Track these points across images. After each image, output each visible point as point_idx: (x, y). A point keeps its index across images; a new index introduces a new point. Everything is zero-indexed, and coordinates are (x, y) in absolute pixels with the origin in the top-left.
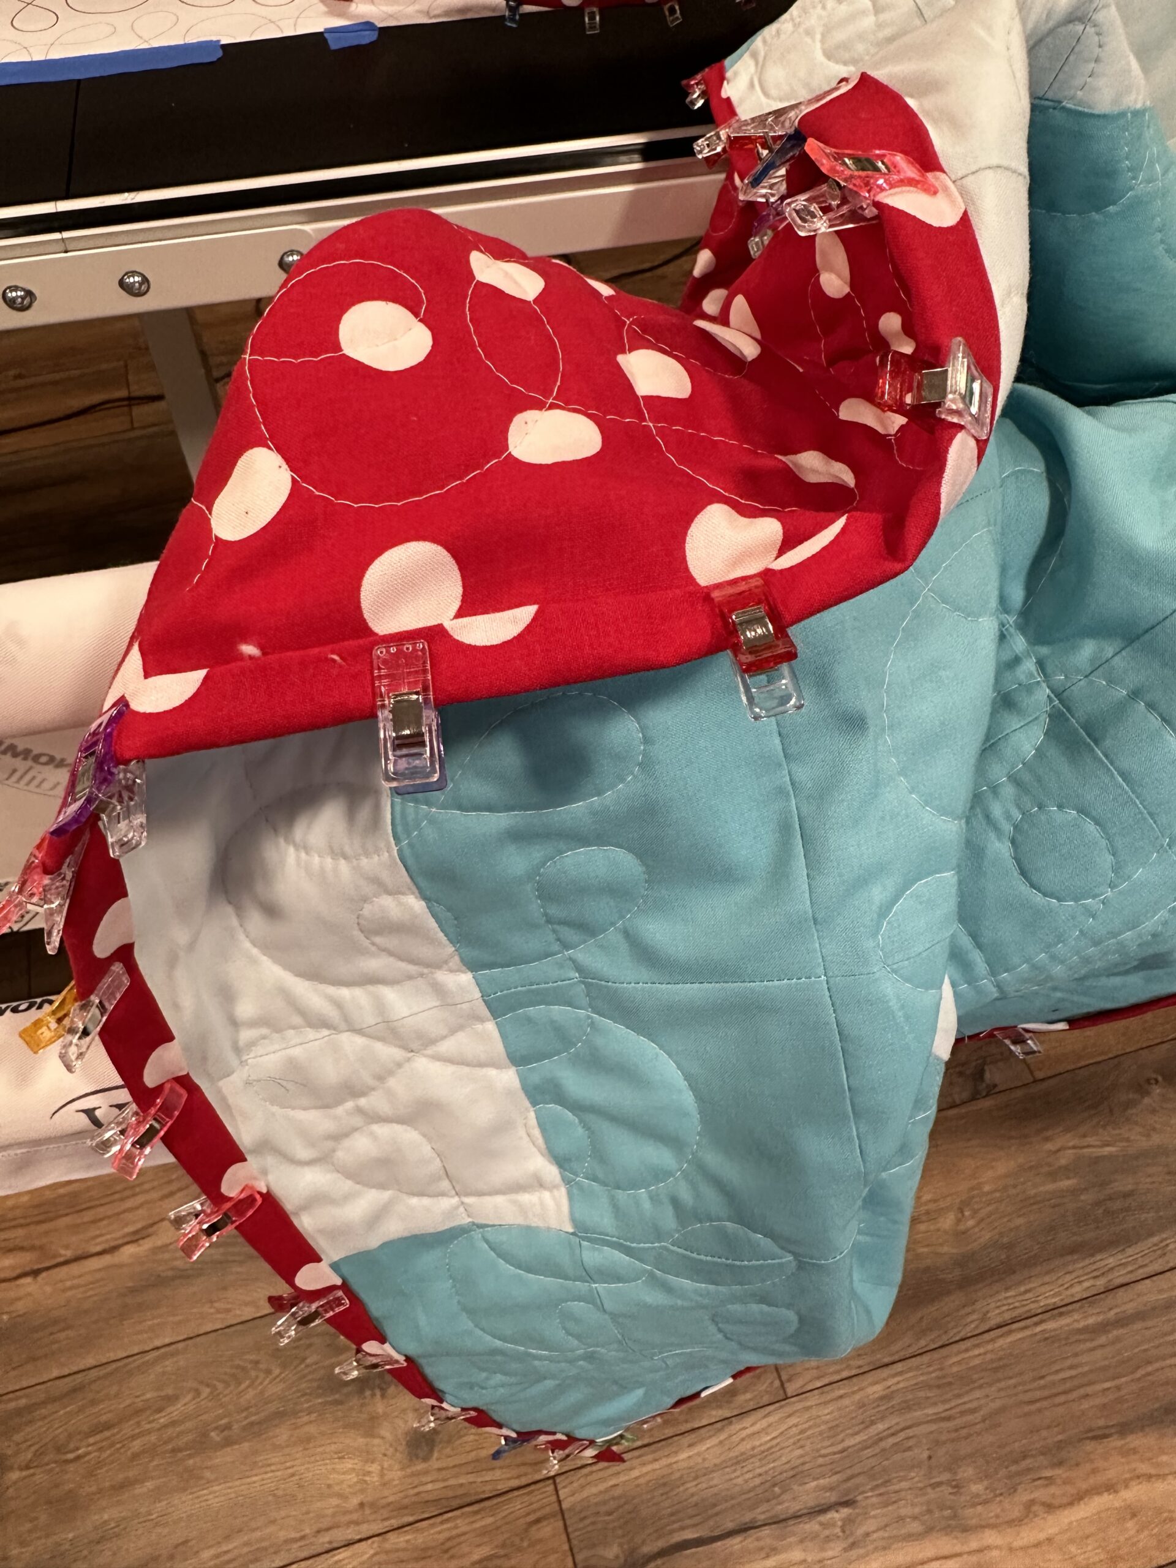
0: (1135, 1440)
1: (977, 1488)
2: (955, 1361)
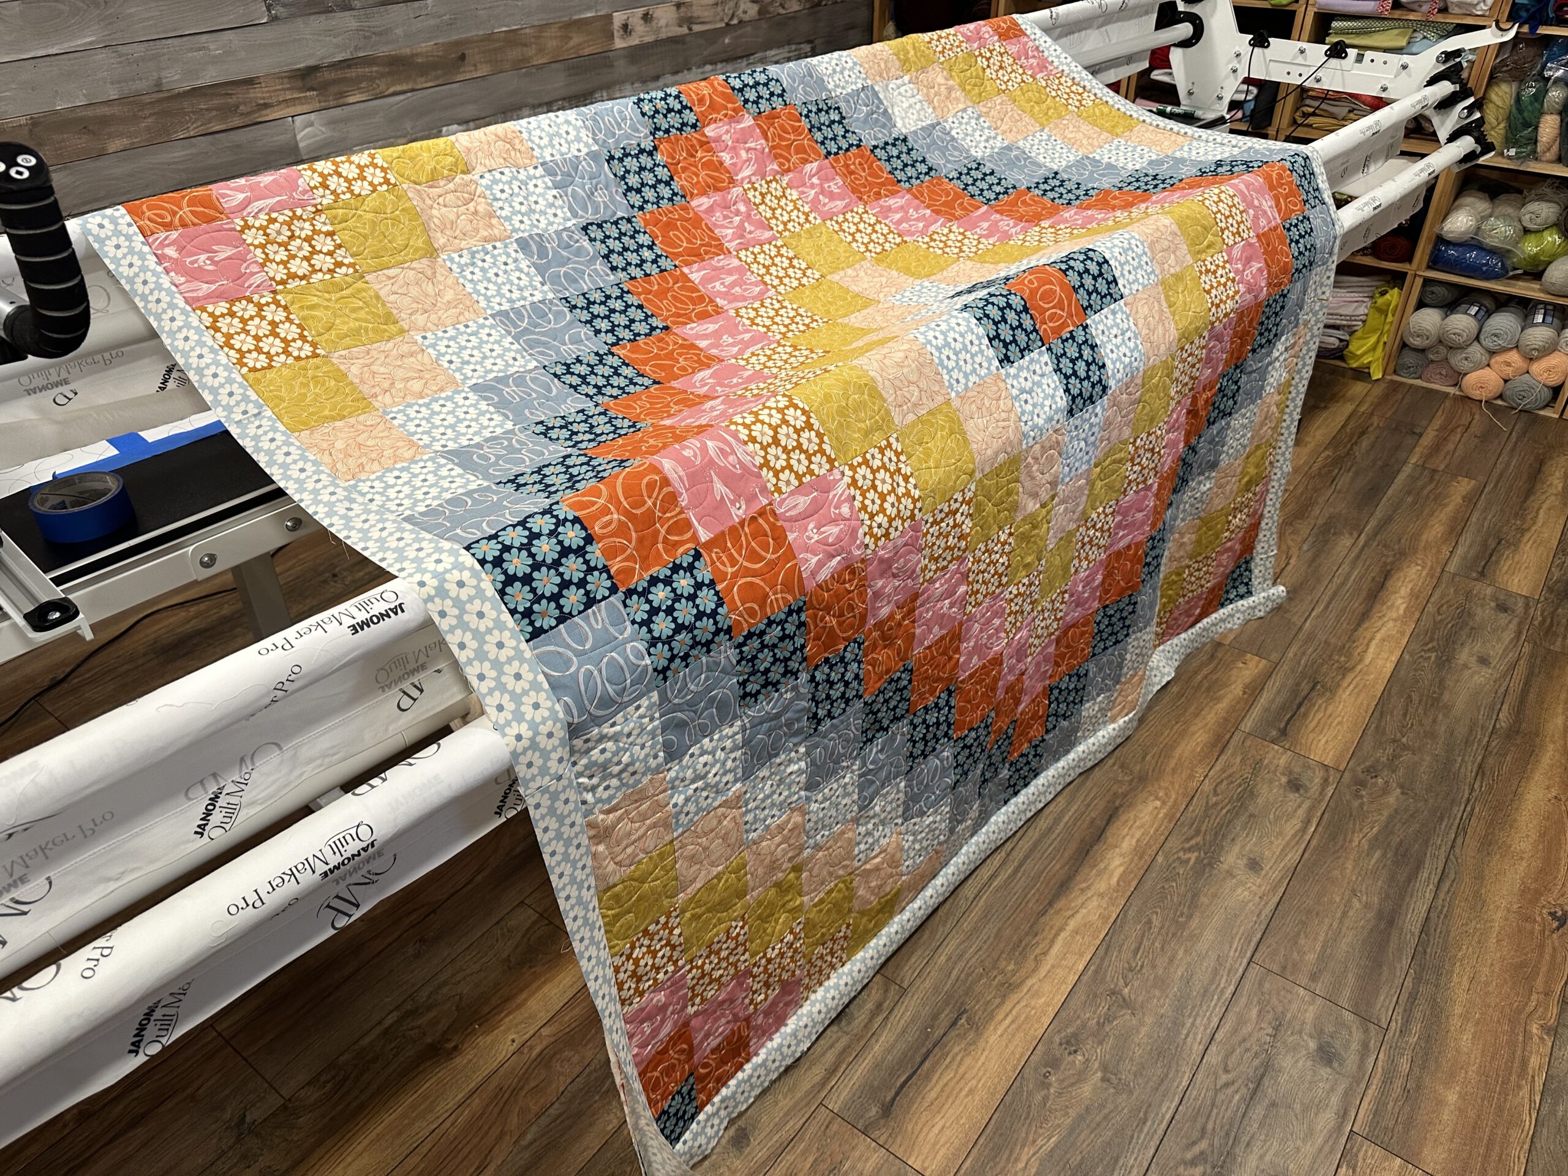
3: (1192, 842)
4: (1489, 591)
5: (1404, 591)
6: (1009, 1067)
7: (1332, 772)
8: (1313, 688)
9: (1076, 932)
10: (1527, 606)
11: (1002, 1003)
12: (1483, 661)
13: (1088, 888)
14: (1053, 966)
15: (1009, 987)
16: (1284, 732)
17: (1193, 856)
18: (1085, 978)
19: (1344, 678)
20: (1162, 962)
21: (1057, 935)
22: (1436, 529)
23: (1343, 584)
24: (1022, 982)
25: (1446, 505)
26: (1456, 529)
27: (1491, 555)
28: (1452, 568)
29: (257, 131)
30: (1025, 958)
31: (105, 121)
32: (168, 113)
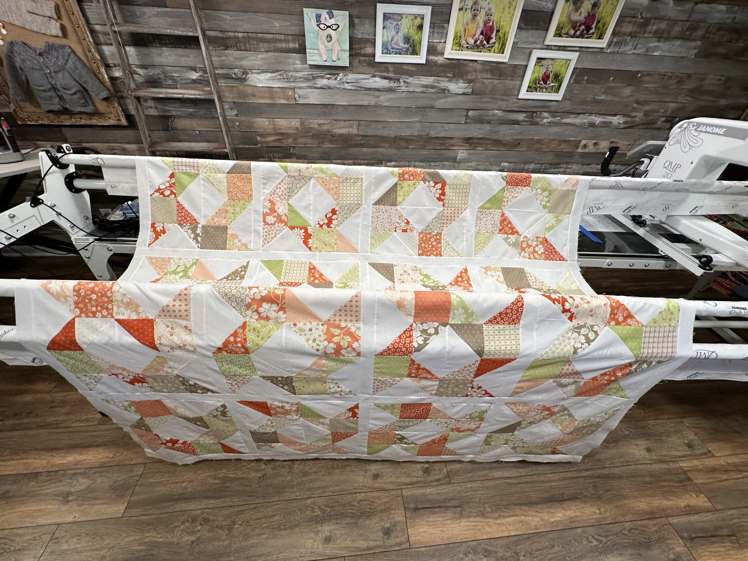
0: (524, 507)
1: (489, 510)
2: (486, 484)
6: (460, 537)
8: (729, 536)
9: (521, 521)
11: (476, 517)
13: (540, 513)
14: (503, 524)
15: (482, 514)
16: (692, 539)
18: (510, 539)
21: (514, 516)
24: (487, 518)
29: (448, 151)
30: (496, 512)
31: (411, 140)
32: (427, 142)
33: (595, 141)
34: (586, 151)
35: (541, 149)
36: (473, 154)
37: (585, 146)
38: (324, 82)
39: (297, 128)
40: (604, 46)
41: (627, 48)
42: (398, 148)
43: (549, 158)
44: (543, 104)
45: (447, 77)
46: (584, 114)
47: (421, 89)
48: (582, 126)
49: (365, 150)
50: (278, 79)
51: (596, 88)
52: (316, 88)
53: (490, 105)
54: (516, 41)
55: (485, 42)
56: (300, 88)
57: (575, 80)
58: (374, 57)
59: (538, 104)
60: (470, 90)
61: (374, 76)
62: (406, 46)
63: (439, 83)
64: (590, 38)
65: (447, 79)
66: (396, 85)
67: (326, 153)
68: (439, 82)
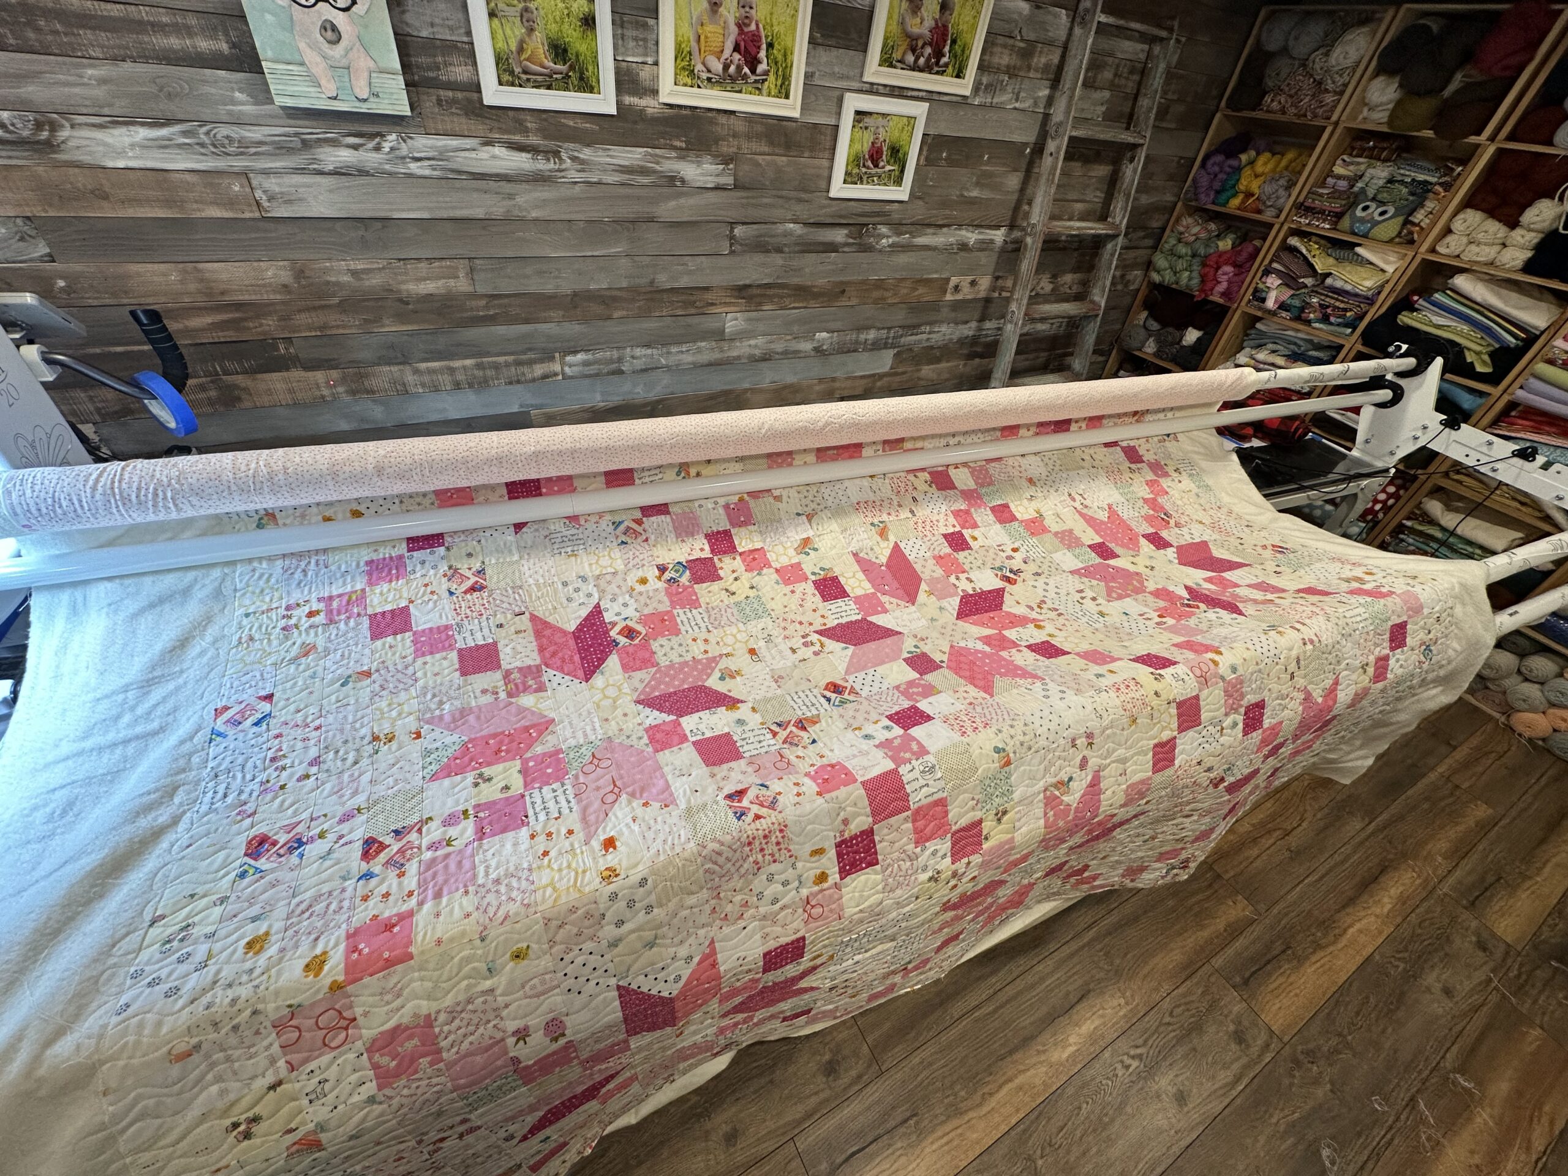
3: (1139, 1051)
4: (1474, 924)
5: (1394, 892)
7: (1275, 1040)
8: (1284, 951)
9: (1020, 1088)
10: (1507, 953)
11: (943, 1122)
12: (1448, 992)
13: (1044, 1052)
14: (993, 1110)
15: (955, 1111)
16: (1246, 982)
17: (1135, 1064)
18: (1013, 1133)
19: (1314, 952)
20: (1076, 1152)
21: (1006, 1082)
22: (1442, 844)
23: (1342, 862)
24: (966, 1111)
25: (1457, 824)
26: (1459, 853)
27: (1486, 889)
28: (1445, 888)
29: (702, 318)
30: (975, 1091)
31: (614, 299)
32: (652, 300)
33: (971, 278)
34: (959, 297)
35: (884, 299)
36: (758, 320)
37: (957, 288)
38: (344, 156)
39: (285, 286)
40: (967, 93)
41: (1005, 98)
42: (585, 320)
43: (900, 316)
44: (876, 208)
45: (675, 148)
46: (948, 226)
47: (616, 178)
48: (947, 250)
49: (501, 330)
50: (180, 146)
51: (963, 175)
52: (321, 173)
53: (778, 213)
54: (810, 70)
55: (746, 70)
56: (266, 172)
57: (927, 159)
58: (480, 91)
59: (868, 208)
60: (729, 180)
61: (489, 143)
62: (559, 67)
63: (657, 163)
64: (942, 73)
65: (674, 154)
66: (551, 166)
67: (392, 347)
68: (657, 159)
